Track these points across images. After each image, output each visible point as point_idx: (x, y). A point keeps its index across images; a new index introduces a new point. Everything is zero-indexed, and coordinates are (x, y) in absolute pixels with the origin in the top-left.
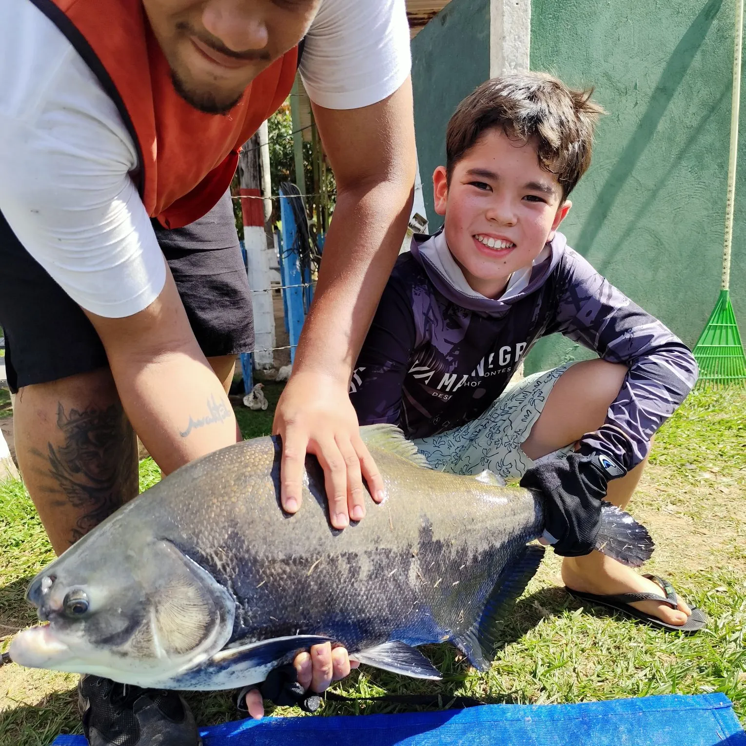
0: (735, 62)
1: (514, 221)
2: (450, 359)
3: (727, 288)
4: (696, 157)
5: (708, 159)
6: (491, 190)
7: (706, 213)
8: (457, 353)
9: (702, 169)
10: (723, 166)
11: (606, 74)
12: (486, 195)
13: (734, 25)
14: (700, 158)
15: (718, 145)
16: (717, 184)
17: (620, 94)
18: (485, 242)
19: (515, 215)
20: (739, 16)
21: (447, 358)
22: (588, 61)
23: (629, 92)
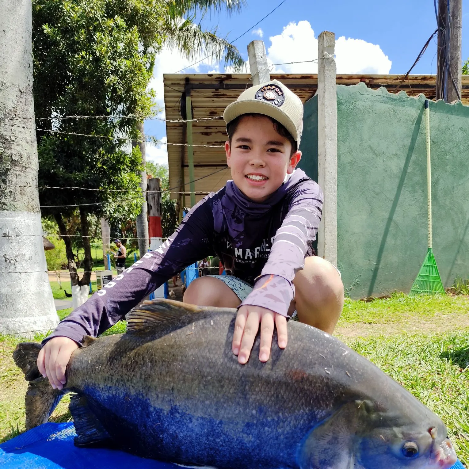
0: (427, 144)
1: (264, 164)
2: (237, 240)
3: (431, 247)
4: (412, 186)
5: (417, 187)
6: (250, 149)
7: (417, 213)
8: (242, 237)
9: (415, 192)
10: (425, 191)
11: (370, 146)
12: (248, 152)
13: (425, 128)
14: (413, 187)
15: (421, 181)
16: (422, 199)
17: (376, 156)
18: (251, 177)
19: (263, 161)
20: (427, 123)
21: (235, 239)
22: (362, 140)
23: (380, 155)
